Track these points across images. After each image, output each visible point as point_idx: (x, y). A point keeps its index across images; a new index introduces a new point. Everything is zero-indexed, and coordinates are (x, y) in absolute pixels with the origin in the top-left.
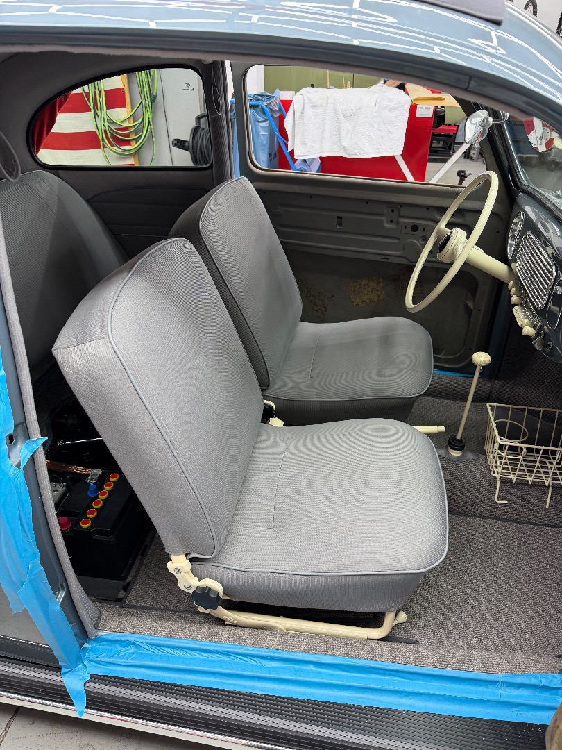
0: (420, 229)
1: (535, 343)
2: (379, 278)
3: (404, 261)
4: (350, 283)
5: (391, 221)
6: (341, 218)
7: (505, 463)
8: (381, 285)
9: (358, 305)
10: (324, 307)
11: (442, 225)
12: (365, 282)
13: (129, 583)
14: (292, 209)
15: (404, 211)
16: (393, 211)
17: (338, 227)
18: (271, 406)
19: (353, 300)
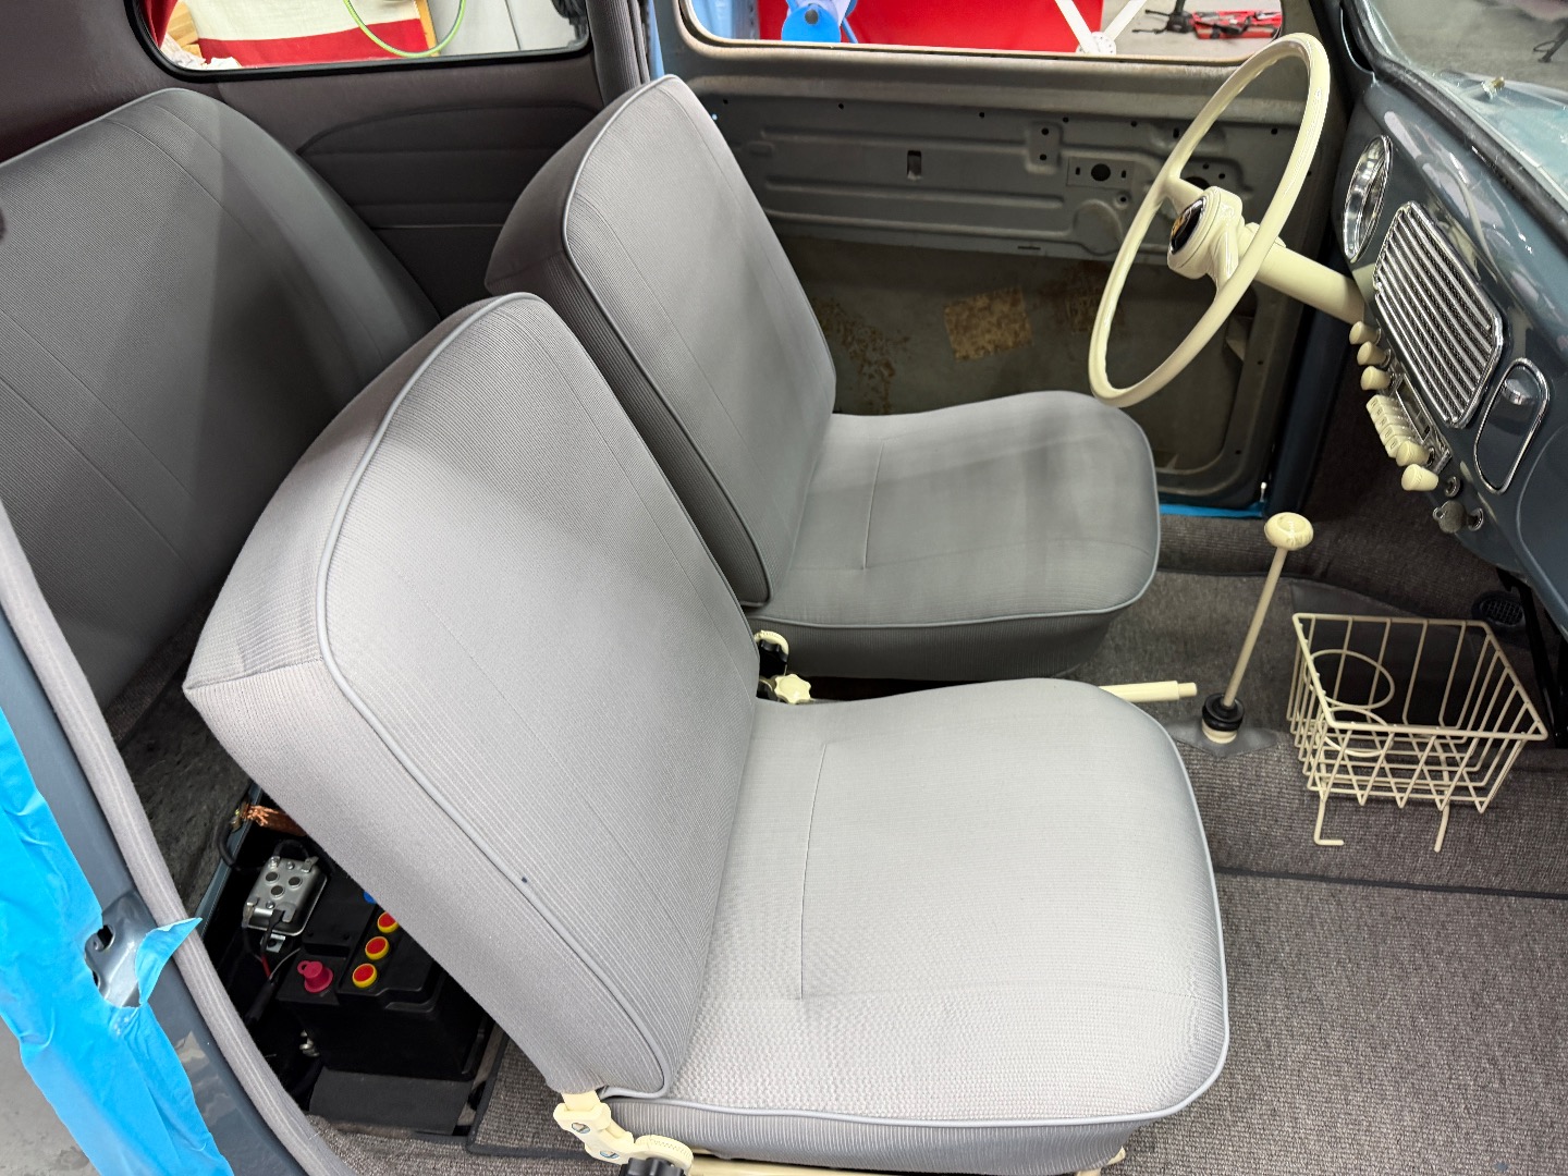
0: (1115, 174)
1: (1439, 514)
2: (1015, 292)
3: (1077, 254)
4: (945, 307)
5: (1043, 157)
6: (918, 154)
7: (1343, 769)
8: (1022, 306)
9: (966, 358)
10: (888, 365)
11: (1173, 170)
12: (982, 302)
13: (482, 1086)
14: (796, 138)
15: (1073, 132)
16: (1045, 132)
17: (911, 176)
18: (776, 646)
19: (956, 346)
